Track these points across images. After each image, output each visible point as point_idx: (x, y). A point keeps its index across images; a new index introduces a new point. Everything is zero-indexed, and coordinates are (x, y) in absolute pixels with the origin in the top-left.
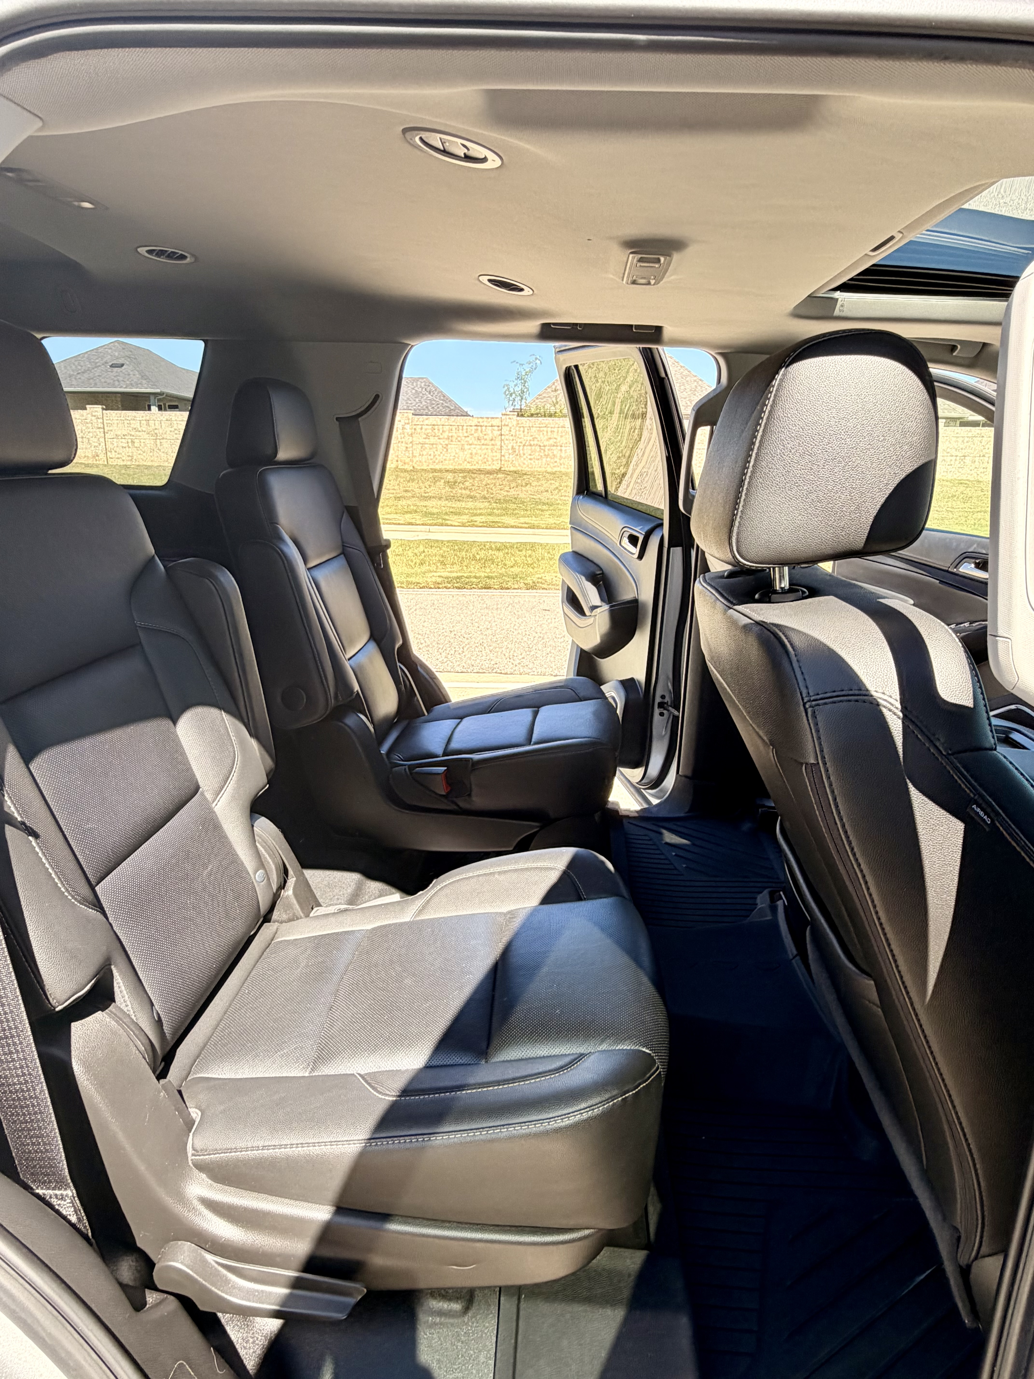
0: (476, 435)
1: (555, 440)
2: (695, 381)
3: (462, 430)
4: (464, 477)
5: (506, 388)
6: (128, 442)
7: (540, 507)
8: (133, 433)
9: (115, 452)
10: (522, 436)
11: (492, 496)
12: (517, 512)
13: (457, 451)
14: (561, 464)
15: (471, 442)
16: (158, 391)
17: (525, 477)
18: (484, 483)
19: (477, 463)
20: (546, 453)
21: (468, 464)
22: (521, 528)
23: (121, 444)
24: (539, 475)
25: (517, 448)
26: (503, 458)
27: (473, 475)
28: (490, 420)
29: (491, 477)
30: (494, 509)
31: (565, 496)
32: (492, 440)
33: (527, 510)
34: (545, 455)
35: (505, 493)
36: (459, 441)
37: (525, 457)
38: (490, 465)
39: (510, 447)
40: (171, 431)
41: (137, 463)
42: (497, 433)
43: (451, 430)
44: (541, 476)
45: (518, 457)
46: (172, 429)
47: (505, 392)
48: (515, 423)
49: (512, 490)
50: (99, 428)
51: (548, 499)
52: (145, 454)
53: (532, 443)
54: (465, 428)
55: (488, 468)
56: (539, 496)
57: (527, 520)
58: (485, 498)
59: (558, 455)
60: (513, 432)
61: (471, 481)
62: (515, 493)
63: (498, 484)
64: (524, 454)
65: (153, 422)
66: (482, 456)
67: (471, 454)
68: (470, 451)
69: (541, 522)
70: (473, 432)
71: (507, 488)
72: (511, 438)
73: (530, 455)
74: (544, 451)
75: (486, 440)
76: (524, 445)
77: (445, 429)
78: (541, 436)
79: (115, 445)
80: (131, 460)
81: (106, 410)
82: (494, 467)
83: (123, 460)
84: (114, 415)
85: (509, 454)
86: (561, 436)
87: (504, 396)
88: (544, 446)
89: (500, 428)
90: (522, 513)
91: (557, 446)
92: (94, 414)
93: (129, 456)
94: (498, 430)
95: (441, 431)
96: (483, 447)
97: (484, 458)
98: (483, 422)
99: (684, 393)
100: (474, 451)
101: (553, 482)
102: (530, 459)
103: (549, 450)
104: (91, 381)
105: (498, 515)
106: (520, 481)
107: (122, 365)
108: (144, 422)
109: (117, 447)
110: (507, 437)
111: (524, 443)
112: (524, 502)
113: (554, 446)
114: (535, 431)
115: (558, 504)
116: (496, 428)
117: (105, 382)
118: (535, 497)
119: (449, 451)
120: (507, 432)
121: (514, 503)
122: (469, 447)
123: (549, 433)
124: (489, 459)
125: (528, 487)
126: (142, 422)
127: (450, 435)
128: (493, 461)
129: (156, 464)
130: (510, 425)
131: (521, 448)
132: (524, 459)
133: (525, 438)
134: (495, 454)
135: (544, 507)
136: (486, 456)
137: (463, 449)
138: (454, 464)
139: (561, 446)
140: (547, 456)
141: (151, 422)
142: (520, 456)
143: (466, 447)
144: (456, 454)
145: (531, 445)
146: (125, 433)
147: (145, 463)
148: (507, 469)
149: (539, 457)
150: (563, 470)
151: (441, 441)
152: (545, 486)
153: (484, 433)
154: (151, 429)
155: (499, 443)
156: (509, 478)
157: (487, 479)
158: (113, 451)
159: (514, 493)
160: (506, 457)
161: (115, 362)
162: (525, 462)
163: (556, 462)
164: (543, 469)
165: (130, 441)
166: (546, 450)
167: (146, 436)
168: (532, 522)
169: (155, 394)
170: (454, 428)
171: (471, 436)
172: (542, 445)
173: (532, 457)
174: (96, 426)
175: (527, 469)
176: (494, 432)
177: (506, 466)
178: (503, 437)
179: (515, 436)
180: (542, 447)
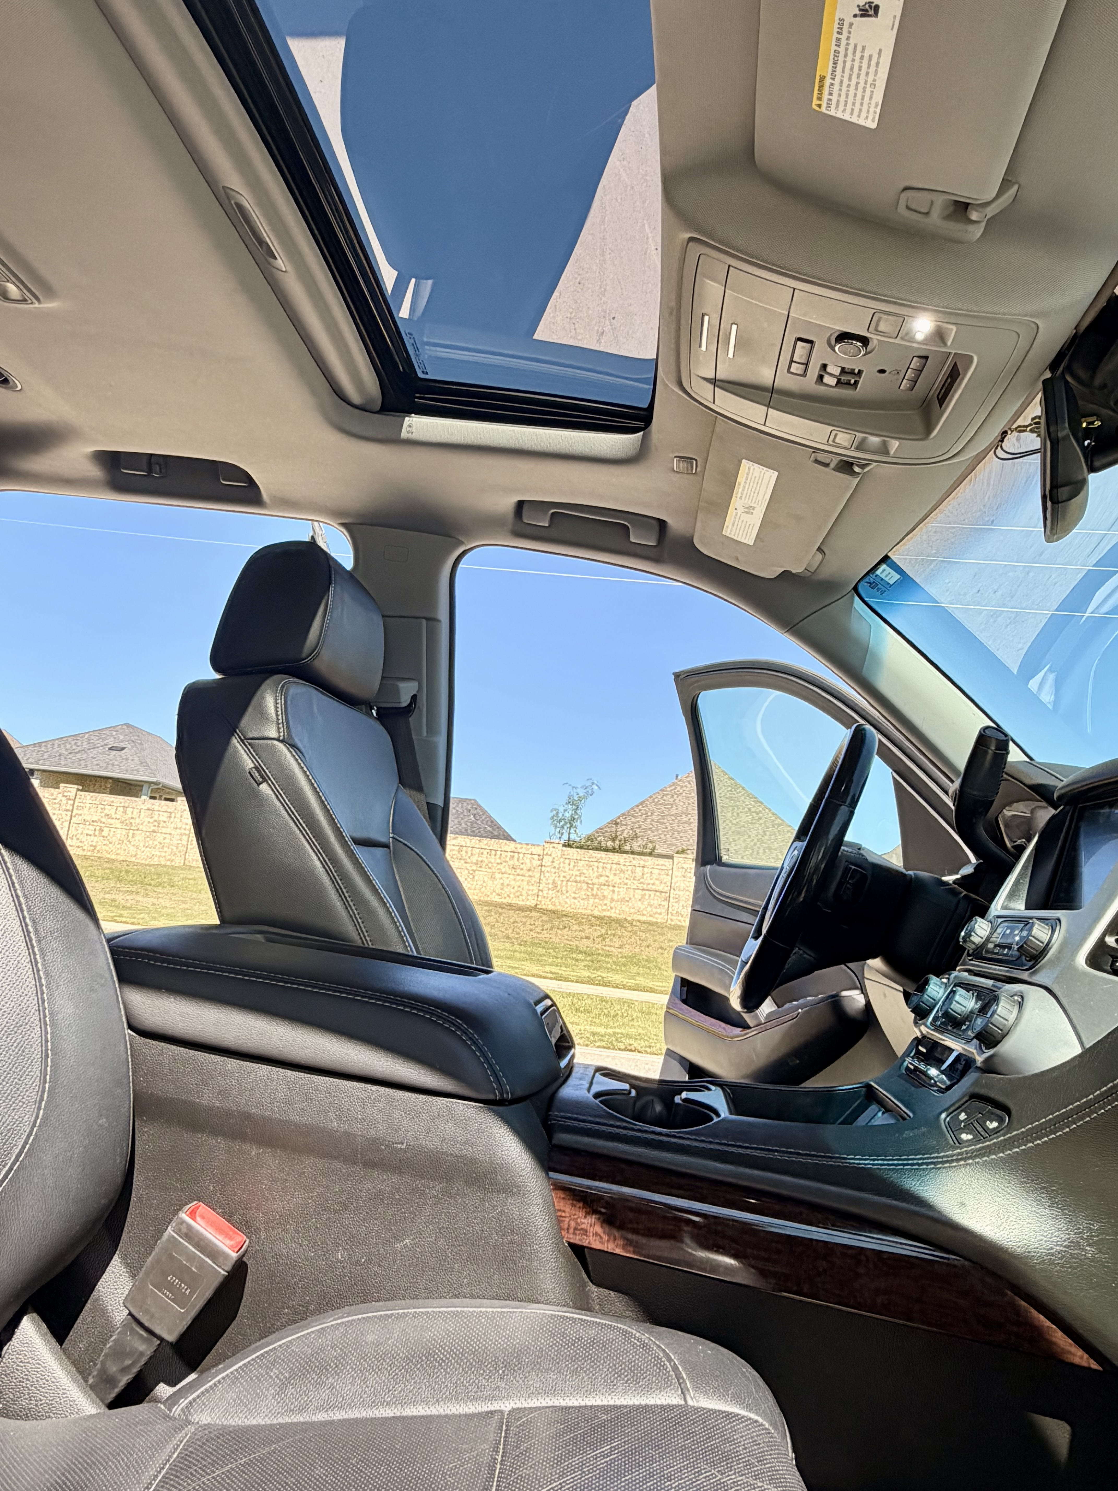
0: (511, 863)
1: (607, 879)
3: (495, 855)
4: (489, 911)
5: (554, 812)
6: (95, 830)
7: (574, 956)
8: (103, 820)
9: (78, 839)
10: (567, 869)
11: (517, 936)
12: (544, 958)
13: (486, 879)
15: (503, 870)
16: (154, 780)
17: (564, 919)
18: (512, 920)
19: (509, 896)
20: (595, 893)
21: (497, 897)
22: (545, 978)
23: (86, 831)
24: (583, 918)
25: (559, 883)
26: (540, 893)
27: (500, 910)
28: (530, 846)
29: (523, 914)
30: (515, 951)
31: (611, 946)
32: (529, 870)
33: (557, 958)
34: (593, 895)
35: (535, 935)
36: (490, 868)
37: (568, 895)
38: (523, 900)
39: (550, 881)
40: (149, 822)
41: (99, 855)
42: (536, 863)
43: (482, 854)
44: (584, 920)
45: (559, 894)
46: (152, 820)
47: (553, 817)
48: (559, 853)
49: (545, 932)
50: (67, 810)
51: (587, 947)
52: (111, 846)
53: (578, 879)
54: (499, 853)
55: (521, 903)
56: (577, 943)
57: (554, 969)
58: (508, 937)
59: (610, 897)
60: (556, 864)
61: (496, 916)
62: (548, 936)
63: (528, 923)
64: (567, 892)
65: (131, 810)
66: (516, 888)
67: (502, 884)
68: (501, 881)
69: (572, 973)
70: (508, 859)
71: (538, 930)
72: (553, 870)
73: (575, 893)
74: (592, 890)
75: (522, 869)
76: (568, 881)
77: (474, 852)
78: (591, 871)
79: (80, 831)
80: (93, 851)
81: (82, 790)
82: (528, 903)
83: (84, 850)
84: (88, 797)
85: (549, 889)
86: (615, 875)
87: (550, 821)
88: (593, 884)
89: (541, 858)
90: (550, 960)
91: (609, 886)
92: (66, 794)
93: (91, 846)
94: (539, 860)
95: (469, 854)
96: (518, 878)
97: (518, 891)
98: (521, 848)
100: (506, 882)
101: (598, 928)
102: (575, 898)
103: (598, 889)
104: (82, 762)
105: (519, 960)
106: (557, 923)
107: (123, 749)
108: (121, 809)
109: (82, 834)
110: (548, 869)
111: (568, 877)
112: (556, 948)
113: (604, 885)
114: (583, 866)
115: (599, 954)
116: (536, 857)
117: (97, 765)
118: (571, 943)
119: (476, 878)
120: (549, 864)
121: (543, 948)
122: (500, 875)
123: (600, 870)
124: (524, 893)
125: (565, 931)
126: (119, 809)
127: (480, 859)
128: (528, 895)
129: (122, 858)
130: (553, 856)
131: (564, 883)
132: (567, 897)
133: (571, 872)
134: (531, 887)
135: (580, 956)
136: (520, 889)
137: (493, 878)
138: (480, 894)
139: (614, 886)
140: (595, 896)
141: (129, 810)
142: (562, 894)
143: (498, 876)
144: (484, 882)
145: (576, 882)
146: (95, 818)
147: (108, 856)
148: (544, 907)
149: (585, 897)
150: (614, 915)
151: (468, 866)
152: (587, 931)
153: (521, 861)
154: (127, 817)
155: (537, 875)
156: (545, 918)
157: (514, 915)
158: (75, 838)
159: (546, 935)
160: (545, 892)
161: (116, 745)
162: (567, 900)
163: (606, 905)
164: (589, 912)
165: (98, 828)
166: (595, 889)
167: (119, 825)
168: (560, 972)
169: (150, 783)
170: (485, 852)
171: (504, 864)
172: (590, 882)
173: (576, 896)
174: (64, 807)
175: (569, 909)
176: (533, 861)
177: (543, 903)
178: (543, 869)
179: (558, 869)
180: (590, 885)
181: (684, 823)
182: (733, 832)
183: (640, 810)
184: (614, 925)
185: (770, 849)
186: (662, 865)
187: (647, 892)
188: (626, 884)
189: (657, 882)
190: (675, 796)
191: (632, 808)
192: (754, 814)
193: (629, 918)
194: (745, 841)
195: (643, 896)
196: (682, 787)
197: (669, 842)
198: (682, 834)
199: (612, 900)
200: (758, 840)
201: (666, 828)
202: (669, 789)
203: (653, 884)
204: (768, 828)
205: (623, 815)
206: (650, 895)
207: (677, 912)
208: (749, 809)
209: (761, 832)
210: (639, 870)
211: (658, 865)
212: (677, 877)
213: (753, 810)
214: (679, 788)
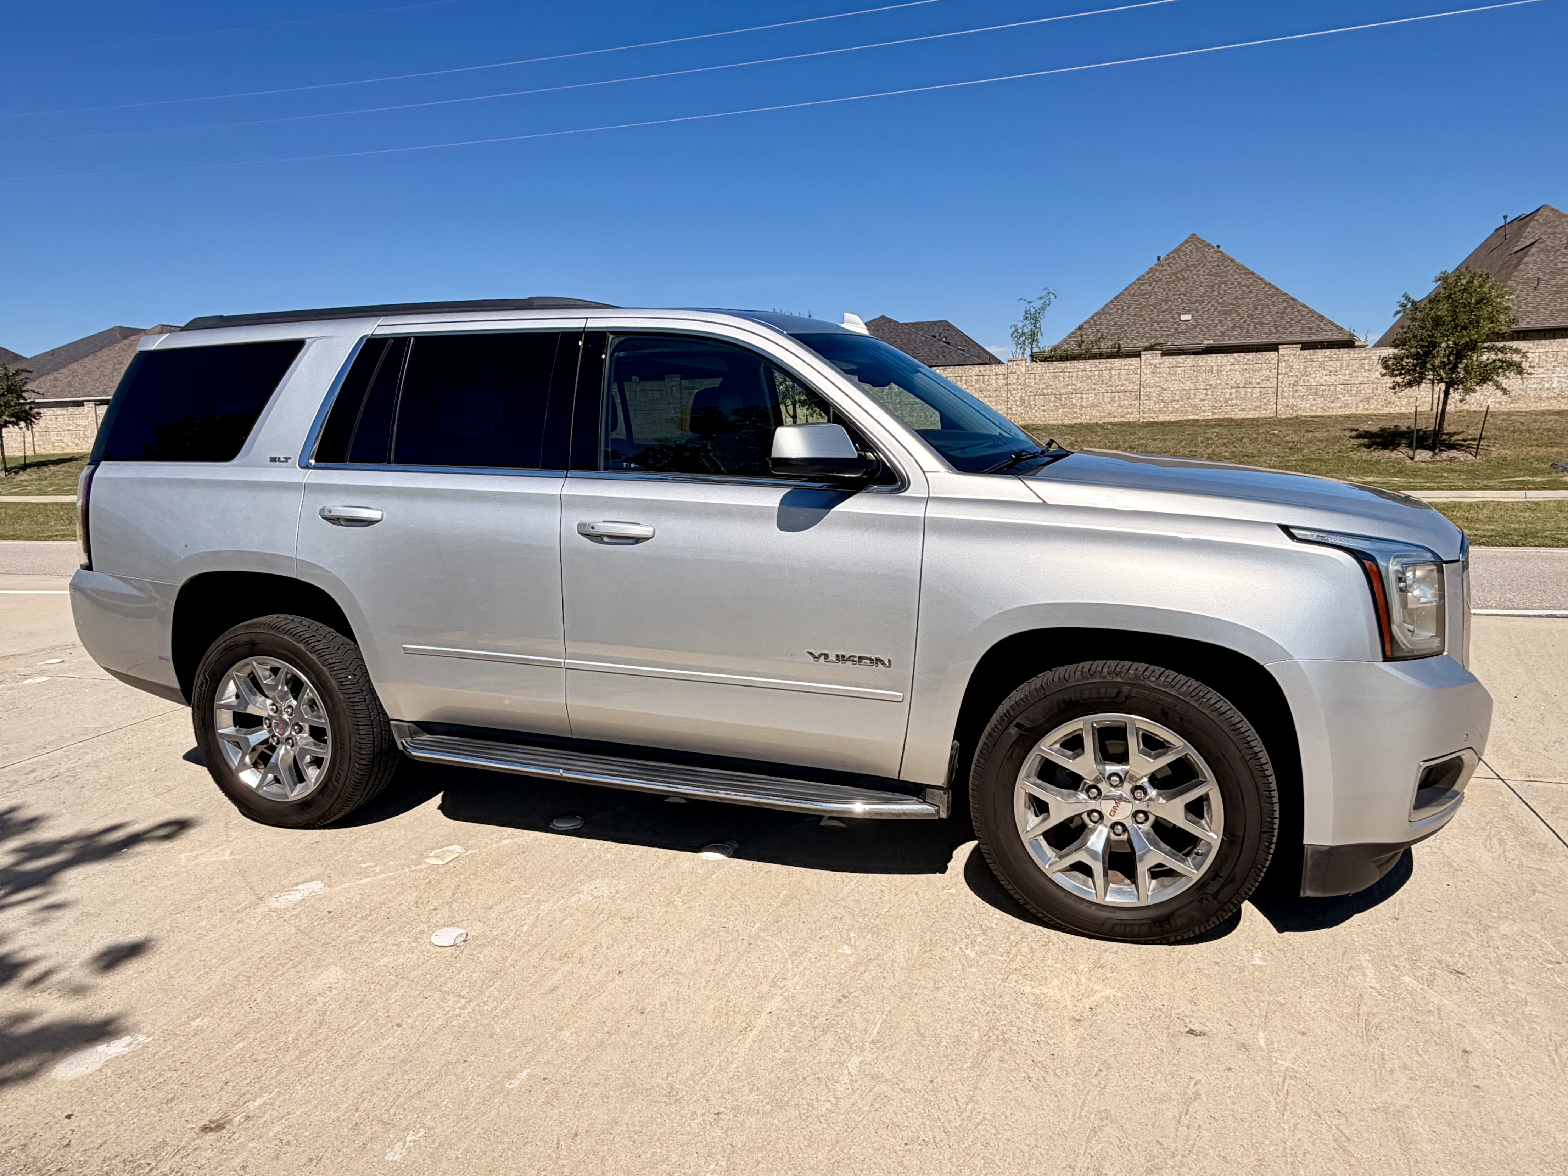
0: (977, 386)
1: (1074, 387)
2: (1284, 301)
10: (1033, 384)
14: (1082, 415)
20: (1063, 402)
25: (1027, 398)
32: (996, 390)
34: (1061, 405)
37: (1036, 408)
39: (1018, 398)
42: (1002, 382)
45: (1028, 409)
47: (1012, 335)
48: (1024, 369)
53: (1045, 391)
54: (964, 378)
59: (1079, 404)
60: (1021, 381)
64: (1035, 406)
72: (1019, 387)
73: (1043, 406)
74: (1061, 400)
75: (988, 391)
76: (1035, 395)
78: (1057, 382)
85: (1017, 406)
86: (1082, 382)
88: (1061, 395)
89: (1006, 377)
91: (1077, 393)
94: (1004, 379)
99: (1268, 317)
102: (1044, 411)
103: (1066, 398)
110: (1014, 386)
111: (1035, 392)
113: (1072, 393)
114: (1049, 378)
116: (1001, 377)
120: (1015, 381)
123: (1067, 379)
130: (1018, 373)
131: (1032, 398)
132: (1036, 411)
133: (1037, 386)
139: (1082, 393)
140: (1064, 406)
142: (1031, 408)
145: (1043, 395)
149: (1054, 408)
150: (1084, 422)
155: (1004, 394)
160: (1014, 410)
162: (1037, 414)
163: (1075, 413)
164: (1060, 422)
166: (1063, 399)
172: (1057, 393)
173: (1045, 408)
175: (1039, 422)
176: (999, 381)
178: (1009, 387)
179: (1024, 385)
180: (1058, 397)
181: (1163, 312)
182: (1219, 312)
183: (1115, 306)
184: (1084, 431)
185: (1261, 324)
186: (1130, 365)
187: (1116, 394)
188: (1094, 389)
189: (1125, 382)
190: (1154, 284)
191: (1106, 305)
192: (1245, 288)
193: (1100, 422)
194: (1233, 319)
195: (1113, 399)
196: (1161, 272)
197: (1148, 335)
198: (1161, 325)
199: (1082, 407)
200: (1248, 317)
201: (1144, 320)
202: (1146, 277)
203: (1122, 385)
204: (1260, 300)
205: (1097, 314)
206: (1119, 397)
207: (1149, 409)
208: (1239, 283)
209: (1251, 306)
210: (1106, 374)
211: (1125, 365)
212: (1146, 374)
213: (1243, 283)
214: (1157, 273)
